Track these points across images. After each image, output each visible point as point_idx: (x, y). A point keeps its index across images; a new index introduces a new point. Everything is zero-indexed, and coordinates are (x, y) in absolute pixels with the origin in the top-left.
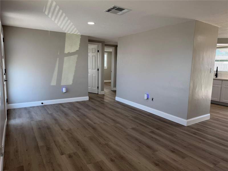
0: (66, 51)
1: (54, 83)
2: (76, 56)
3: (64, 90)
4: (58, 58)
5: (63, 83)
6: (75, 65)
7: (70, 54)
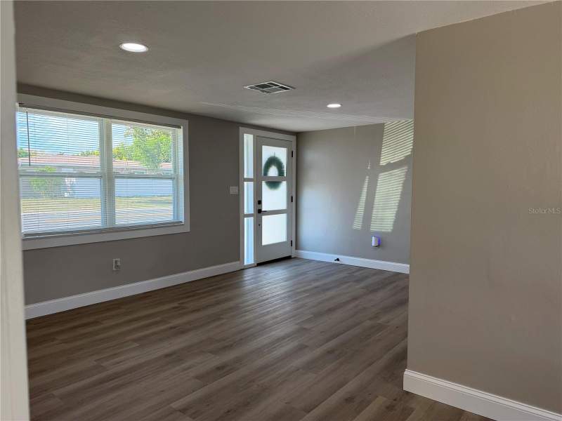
0: (383, 162)
1: (358, 224)
2: (405, 169)
3: (374, 242)
4: (367, 177)
5: (375, 227)
6: (400, 189)
7: (391, 166)
